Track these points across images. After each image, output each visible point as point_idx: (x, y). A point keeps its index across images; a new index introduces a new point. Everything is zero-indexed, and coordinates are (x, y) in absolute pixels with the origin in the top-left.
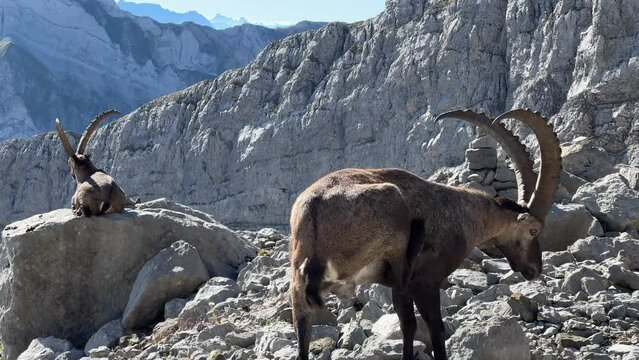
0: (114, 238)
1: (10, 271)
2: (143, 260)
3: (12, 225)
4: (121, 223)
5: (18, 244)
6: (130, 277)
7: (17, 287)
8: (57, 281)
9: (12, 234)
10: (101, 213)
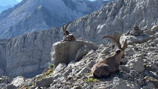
0: (73, 45)
1: (54, 52)
2: (78, 49)
3: (54, 43)
4: (74, 42)
5: (56, 47)
6: (76, 52)
7: (56, 54)
8: (63, 53)
9: (55, 45)
10: (70, 41)
